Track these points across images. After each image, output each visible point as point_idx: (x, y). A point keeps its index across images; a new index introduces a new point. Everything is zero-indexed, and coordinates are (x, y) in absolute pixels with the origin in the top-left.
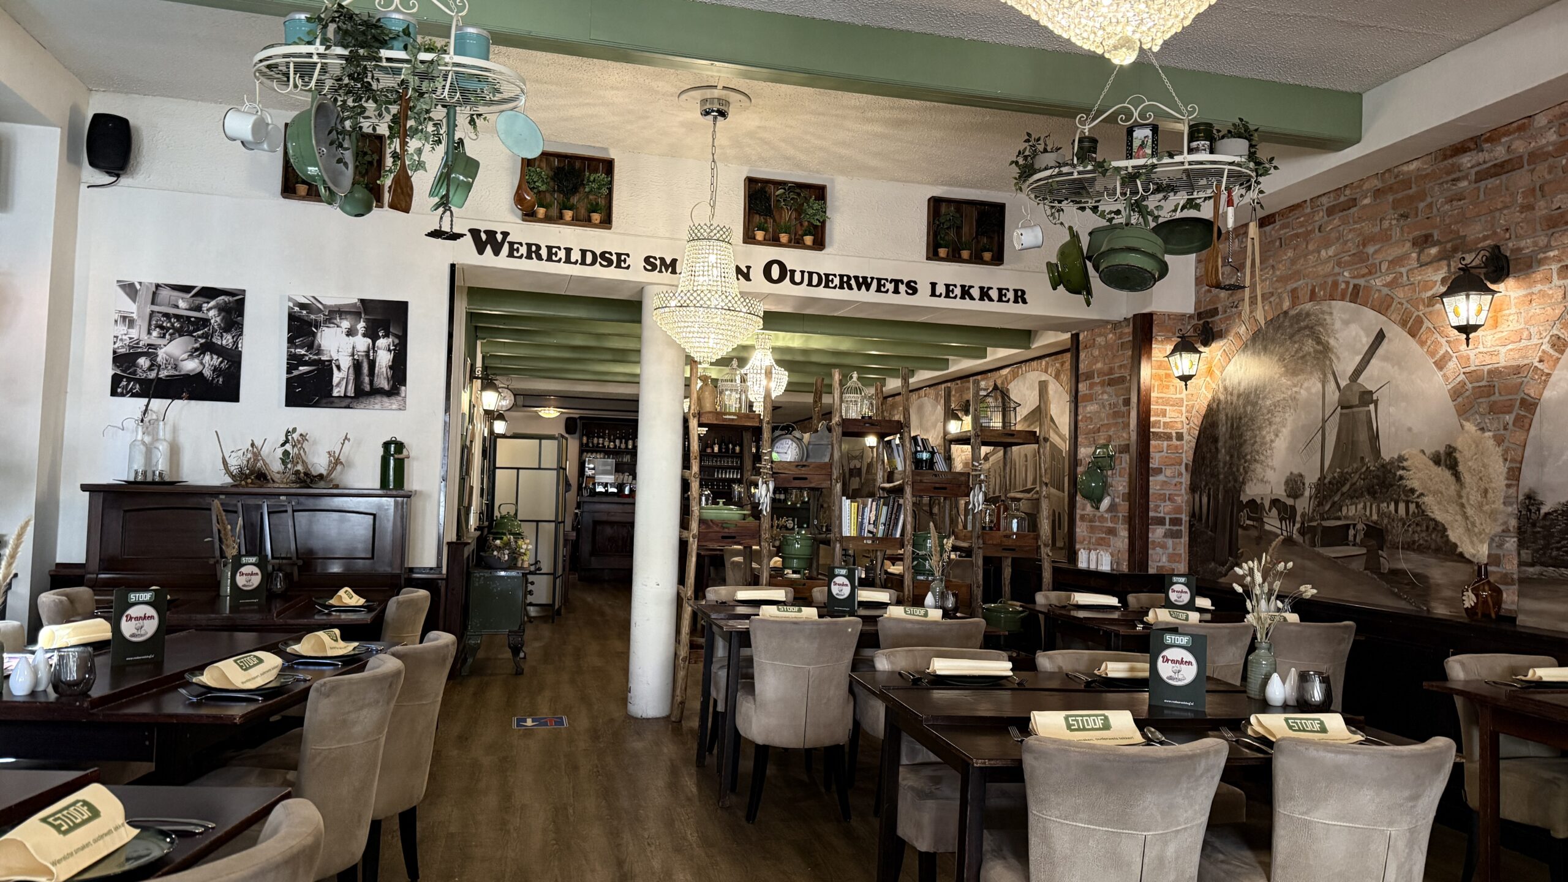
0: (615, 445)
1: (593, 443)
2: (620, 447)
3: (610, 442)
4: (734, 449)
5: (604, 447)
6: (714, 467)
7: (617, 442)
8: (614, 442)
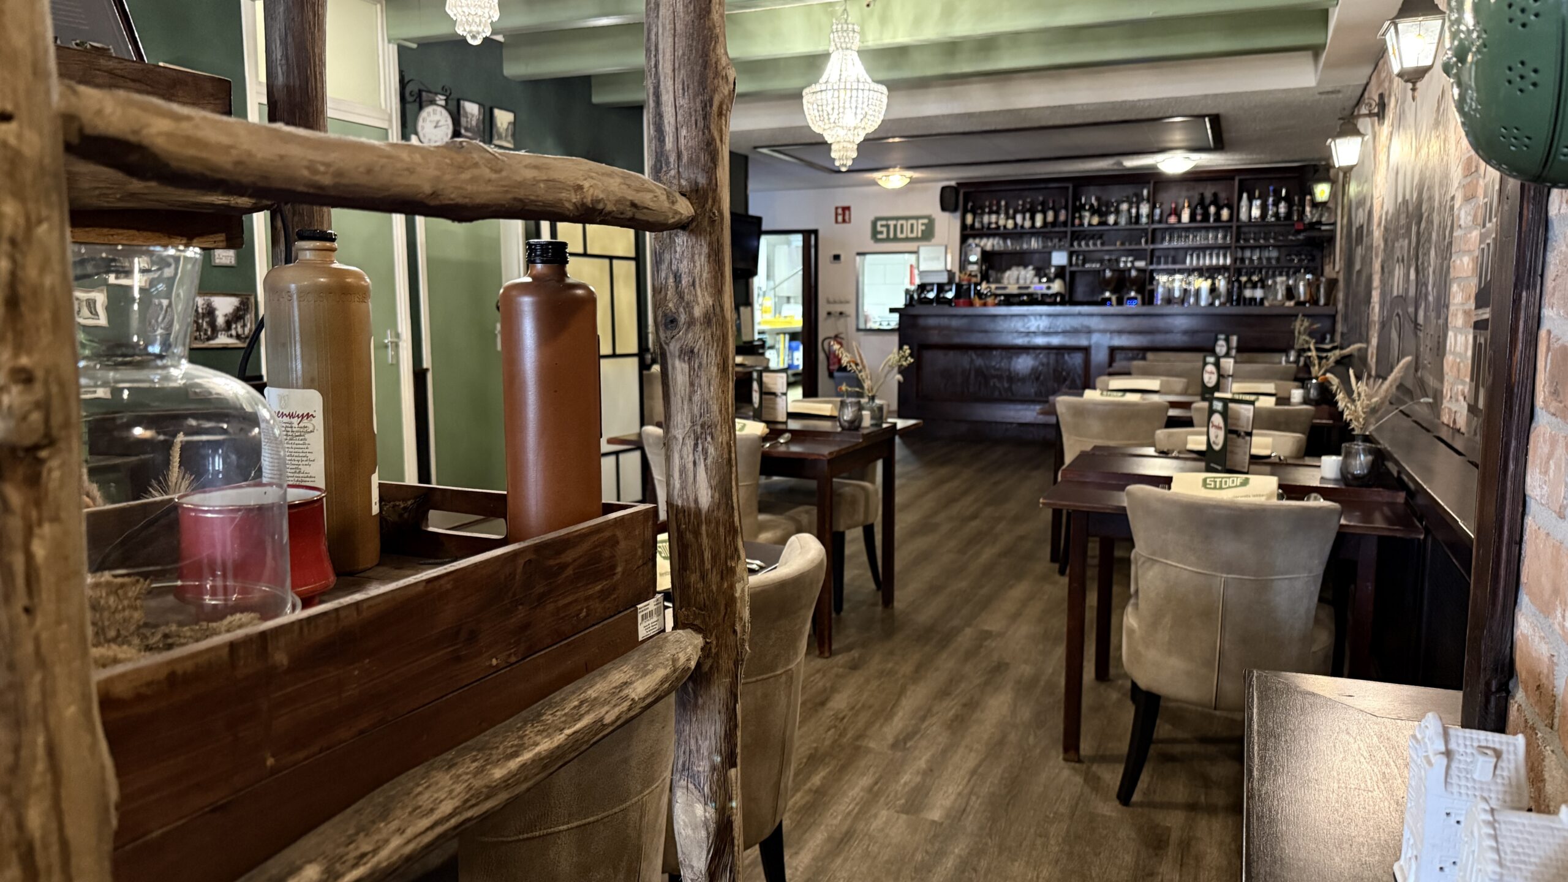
0: (1016, 224)
1: (982, 222)
2: (1022, 227)
3: (1007, 218)
4: (1218, 214)
5: (998, 227)
6: (1186, 250)
7: (1019, 218)
8: (1014, 218)
